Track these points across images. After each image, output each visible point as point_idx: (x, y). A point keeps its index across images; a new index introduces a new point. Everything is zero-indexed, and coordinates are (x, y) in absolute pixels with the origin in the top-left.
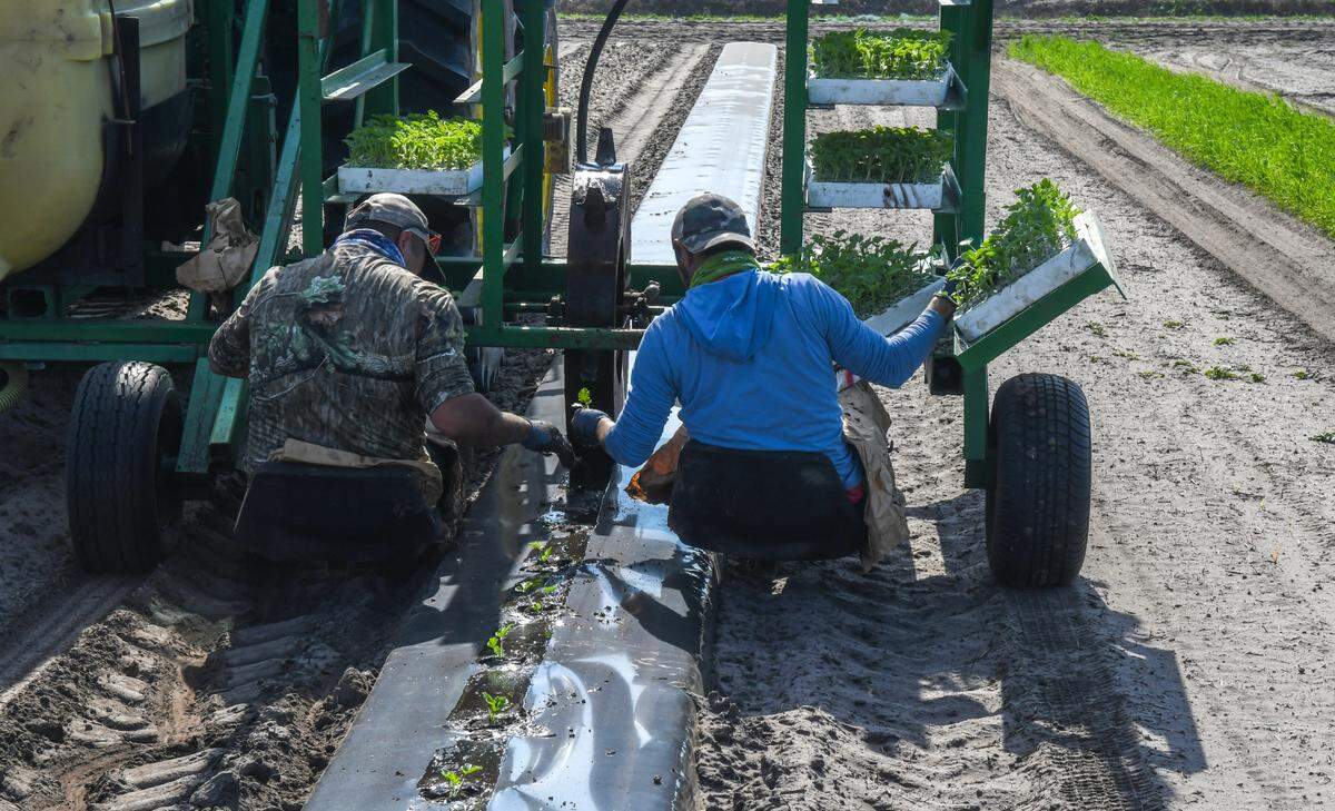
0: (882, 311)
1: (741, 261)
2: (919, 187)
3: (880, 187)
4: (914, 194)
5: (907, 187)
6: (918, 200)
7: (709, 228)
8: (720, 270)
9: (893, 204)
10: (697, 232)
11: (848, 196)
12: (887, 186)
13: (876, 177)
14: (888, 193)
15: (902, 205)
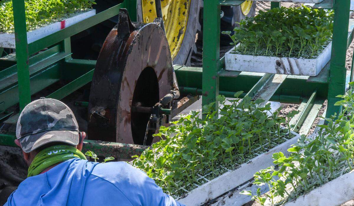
0: (236, 167)
1: (64, 153)
2: (300, 61)
3: (275, 59)
4: (298, 65)
5: (292, 60)
6: (300, 70)
7: (39, 130)
8: (45, 164)
9: (282, 71)
10: (30, 133)
11: (251, 64)
12: (278, 59)
13: (273, 52)
14: (279, 64)
15: (289, 73)
